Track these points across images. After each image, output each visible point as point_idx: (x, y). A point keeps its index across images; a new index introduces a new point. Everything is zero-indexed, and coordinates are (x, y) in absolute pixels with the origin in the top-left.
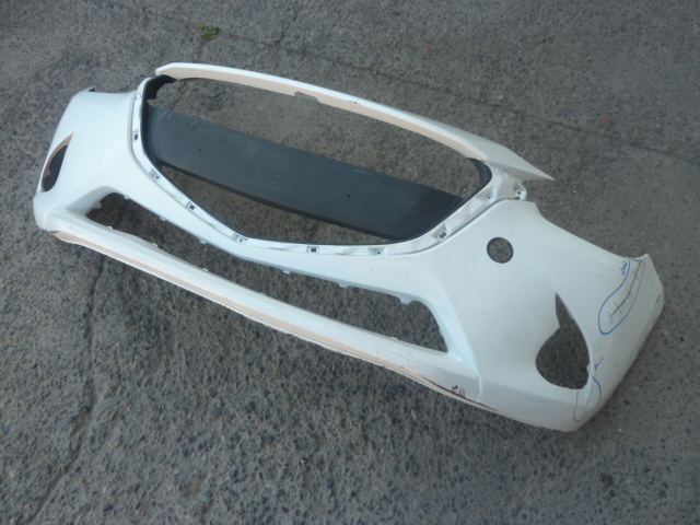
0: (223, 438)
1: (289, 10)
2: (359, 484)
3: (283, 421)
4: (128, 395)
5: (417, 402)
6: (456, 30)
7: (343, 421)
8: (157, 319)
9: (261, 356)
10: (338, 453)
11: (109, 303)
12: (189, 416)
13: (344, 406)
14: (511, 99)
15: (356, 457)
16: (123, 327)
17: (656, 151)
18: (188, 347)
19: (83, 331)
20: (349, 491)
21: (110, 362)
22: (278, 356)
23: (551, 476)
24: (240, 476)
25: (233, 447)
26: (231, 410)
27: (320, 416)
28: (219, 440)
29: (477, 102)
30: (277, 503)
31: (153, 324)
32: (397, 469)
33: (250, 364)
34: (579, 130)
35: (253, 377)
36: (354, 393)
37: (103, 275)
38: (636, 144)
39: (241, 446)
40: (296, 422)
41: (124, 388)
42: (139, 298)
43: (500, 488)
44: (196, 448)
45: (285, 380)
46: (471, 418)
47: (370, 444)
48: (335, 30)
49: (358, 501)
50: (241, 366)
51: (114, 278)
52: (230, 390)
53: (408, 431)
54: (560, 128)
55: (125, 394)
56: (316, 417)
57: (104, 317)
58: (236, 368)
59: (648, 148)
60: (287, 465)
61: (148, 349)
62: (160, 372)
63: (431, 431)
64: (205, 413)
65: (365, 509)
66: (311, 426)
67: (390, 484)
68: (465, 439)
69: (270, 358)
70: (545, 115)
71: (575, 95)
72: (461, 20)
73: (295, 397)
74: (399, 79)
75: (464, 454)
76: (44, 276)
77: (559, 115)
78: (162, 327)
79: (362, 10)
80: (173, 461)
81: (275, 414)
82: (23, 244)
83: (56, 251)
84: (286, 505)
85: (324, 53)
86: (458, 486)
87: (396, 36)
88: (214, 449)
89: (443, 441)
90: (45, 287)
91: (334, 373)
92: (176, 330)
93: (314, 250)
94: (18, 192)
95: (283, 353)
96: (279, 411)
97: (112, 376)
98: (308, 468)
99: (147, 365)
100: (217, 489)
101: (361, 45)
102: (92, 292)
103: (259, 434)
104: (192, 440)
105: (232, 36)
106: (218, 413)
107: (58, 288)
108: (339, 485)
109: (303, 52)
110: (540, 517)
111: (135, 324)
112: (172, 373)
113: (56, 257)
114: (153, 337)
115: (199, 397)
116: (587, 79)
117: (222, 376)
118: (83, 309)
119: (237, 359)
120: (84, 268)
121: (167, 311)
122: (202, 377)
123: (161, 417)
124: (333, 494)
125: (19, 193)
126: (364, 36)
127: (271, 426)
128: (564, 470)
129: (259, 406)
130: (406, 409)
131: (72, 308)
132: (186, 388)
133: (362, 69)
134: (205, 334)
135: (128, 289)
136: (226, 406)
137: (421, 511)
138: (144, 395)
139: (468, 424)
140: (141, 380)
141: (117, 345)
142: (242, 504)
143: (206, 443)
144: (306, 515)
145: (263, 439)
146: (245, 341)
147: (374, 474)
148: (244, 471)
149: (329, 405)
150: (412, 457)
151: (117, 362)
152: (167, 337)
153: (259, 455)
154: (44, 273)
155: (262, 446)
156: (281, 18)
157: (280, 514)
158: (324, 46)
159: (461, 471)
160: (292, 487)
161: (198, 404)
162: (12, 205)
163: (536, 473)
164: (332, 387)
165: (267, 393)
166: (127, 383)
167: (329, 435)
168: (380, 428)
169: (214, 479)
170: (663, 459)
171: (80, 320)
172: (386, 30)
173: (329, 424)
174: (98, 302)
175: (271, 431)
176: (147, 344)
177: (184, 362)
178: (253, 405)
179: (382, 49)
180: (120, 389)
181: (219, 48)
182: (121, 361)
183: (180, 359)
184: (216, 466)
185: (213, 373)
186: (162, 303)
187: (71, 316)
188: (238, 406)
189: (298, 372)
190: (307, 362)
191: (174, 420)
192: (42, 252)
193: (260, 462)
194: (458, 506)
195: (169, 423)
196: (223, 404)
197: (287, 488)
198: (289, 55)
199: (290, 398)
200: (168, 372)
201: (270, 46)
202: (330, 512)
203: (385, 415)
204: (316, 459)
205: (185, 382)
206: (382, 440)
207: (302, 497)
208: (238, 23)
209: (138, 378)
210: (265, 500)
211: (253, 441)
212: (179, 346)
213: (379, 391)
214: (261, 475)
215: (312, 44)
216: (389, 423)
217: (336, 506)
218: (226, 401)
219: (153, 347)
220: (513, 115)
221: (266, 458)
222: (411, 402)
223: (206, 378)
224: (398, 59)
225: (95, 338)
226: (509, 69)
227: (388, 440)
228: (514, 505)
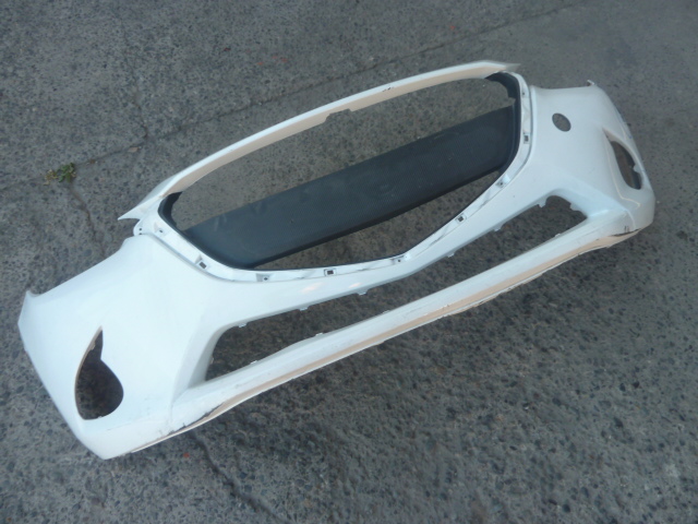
0: (457, 455)
1: (125, 105)
2: (573, 382)
3: (483, 398)
4: (349, 511)
5: (545, 295)
6: (287, 33)
7: (519, 355)
8: (302, 430)
9: (415, 374)
10: (540, 378)
11: (243, 463)
12: (414, 470)
13: (509, 345)
14: (380, 55)
15: (552, 369)
16: (281, 467)
17: (499, 26)
18: (353, 424)
19: (248, 508)
20: (573, 393)
21: (303, 504)
22: (427, 361)
23: (657, 262)
24: (500, 466)
25: (471, 453)
26: (440, 431)
27: (502, 368)
28: (456, 460)
29: (359, 72)
30: (543, 453)
31: (303, 437)
32: (582, 348)
33: (415, 386)
34: (442, 45)
35: (427, 392)
36: (505, 329)
37: (209, 447)
38: (484, 30)
39: (476, 446)
40: (491, 389)
41: (338, 509)
42: (266, 432)
43: (643, 296)
44: (447, 485)
45: (452, 370)
46: (585, 273)
47: (550, 350)
48: (188, 93)
49: (584, 393)
50: (409, 395)
51: (223, 439)
52: (421, 419)
53: (560, 319)
54: (431, 52)
55: (345, 514)
56: (500, 371)
57: (253, 478)
58: (406, 400)
59: (493, 28)
60: (520, 422)
61: (323, 460)
62: (353, 466)
63: (574, 304)
64: (423, 455)
65: (595, 392)
66: (504, 380)
67: (589, 361)
68: (596, 289)
69: (422, 367)
70: (413, 51)
71: (417, 25)
72: (283, 24)
73: (472, 373)
74: (284, 96)
75: (606, 298)
76: (148, 508)
77: (422, 44)
78: (314, 433)
79: (194, 64)
80: (442, 514)
81: (473, 399)
82: (86, 504)
83: (134, 474)
84: (550, 447)
85: (200, 117)
86: (623, 318)
87: (247, 65)
88: (459, 470)
89: (586, 303)
90: (161, 515)
91: (478, 331)
92: (327, 423)
93: (461, 219)
94: (20, 466)
95: (429, 354)
96: (473, 394)
97: (318, 512)
98: (534, 408)
99: (337, 472)
100: (496, 492)
101: (225, 91)
102: (216, 470)
103: (478, 424)
104: (436, 483)
105: (92, 161)
106: (432, 444)
107: (176, 501)
108: (563, 397)
109: (180, 129)
110: (678, 290)
111: (288, 454)
112: (363, 456)
113: (140, 478)
114: (317, 447)
115: (405, 450)
116: (413, 9)
117: (404, 417)
118: (225, 493)
119: (399, 393)
120: (183, 460)
121: (303, 416)
122: (389, 433)
123: (395, 495)
124: (567, 406)
125: (22, 466)
126: (220, 83)
127: (480, 410)
128: (659, 252)
129: (457, 407)
130: (544, 307)
131: (212, 502)
132: (386, 454)
133: (246, 108)
134: (355, 402)
135: (247, 435)
136: (433, 433)
137: (625, 356)
138: (362, 496)
139: (587, 278)
140: (345, 488)
141: (293, 484)
142: (523, 481)
143: (449, 473)
144: (567, 439)
145: (485, 424)
146: (390, 375)
147: (574, 366)
148: (498, 459)
149: (499, 355)
150: (582, 331)
151: (309, 498)
152: (327, 435)
153: (495, 438)
154: (144, 504)
155: (490, 429)
156: (127, 116)
157: (553, 457)
158: (194, 113)
159: (615, 309)
160: (540, 431)
161: (411, 455)
162: (27, 483)
163: (649, 268)
164: (486, 342)
165: (449, 392)
166: (337, 503)
167: (521, 374)
168: (545, 335)
169: (486, 489)
170: (691, 198)
171: (234, 503)
172: (232, 67)
173: (512, 366)
174: (231, 472)
175: (484, 413)
176: (318, 458)
177: (363, 438)
178: (451, 410)
179: (246, 82)
180: (336, 514)
181: (92, 179)
182: (311, 493)
183: (358, 439)
184: (477, 479)
185: (394, 421)
186: (291, 415)
187: (220, 509)
188: (440, 423)
189: (454, 355)
190: (452, 343)
191: (407, 485)
192: (119, 490)
193: (501, 440)
194: (636, 330)
195: (405, 492)
196: (428, 434)
197: (537, 436)
198: (168, 140)
199: (469, 378)
200: (359, 458)
201: (141, 144)
202: (578, 419)
203: (539, 323)
204: (531, 398)
205: (381, 451)
206: (554, 340)
207: (551, 430)
208: (87, 147)
209: (341, 488)
210: (534, 460)
211: (480, 433)
212: (345, 431)
213: (518, 313)
214: (513, 448)
215: (180, 118)
216: (546, 325)
217: (577, 411)
218: (427, 429)
219: (325, 453)
220: (393, 64)
221: (501, 433)
222: (542, 299)
223: (393, 431)
224: (268, 82)
225: (265, 502)
226: (355, 35)
227: (558, 337)
228: (660, 298)
